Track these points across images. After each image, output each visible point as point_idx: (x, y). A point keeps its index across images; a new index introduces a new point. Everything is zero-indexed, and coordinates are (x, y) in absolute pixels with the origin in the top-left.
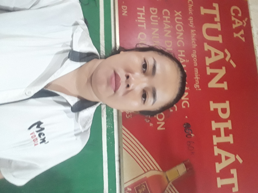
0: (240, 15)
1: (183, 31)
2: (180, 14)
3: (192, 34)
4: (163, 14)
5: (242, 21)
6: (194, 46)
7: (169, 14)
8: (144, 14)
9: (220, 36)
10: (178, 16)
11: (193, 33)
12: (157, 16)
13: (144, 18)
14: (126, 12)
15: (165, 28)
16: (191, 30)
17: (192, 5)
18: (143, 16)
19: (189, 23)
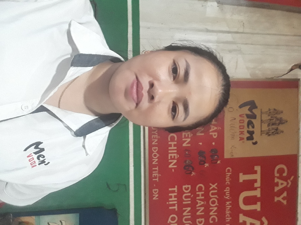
0: (285, 174)
1: (218, 205)
2: (216, 186)
3: (227, 207)
4: (197, 190)
5: (286, 181)
6: (228, 220)
7: (203, 189)
8: (176, 194)
9: (259, 204)
10: (214, 189)
11: (228, 205)
12: (190, 194)
13: (176, 199)
14: (157, 195)
15: (197, 206)
16: (226, 202)
17: (230, 173)
18: (175, 197)
19: (225, 195)
